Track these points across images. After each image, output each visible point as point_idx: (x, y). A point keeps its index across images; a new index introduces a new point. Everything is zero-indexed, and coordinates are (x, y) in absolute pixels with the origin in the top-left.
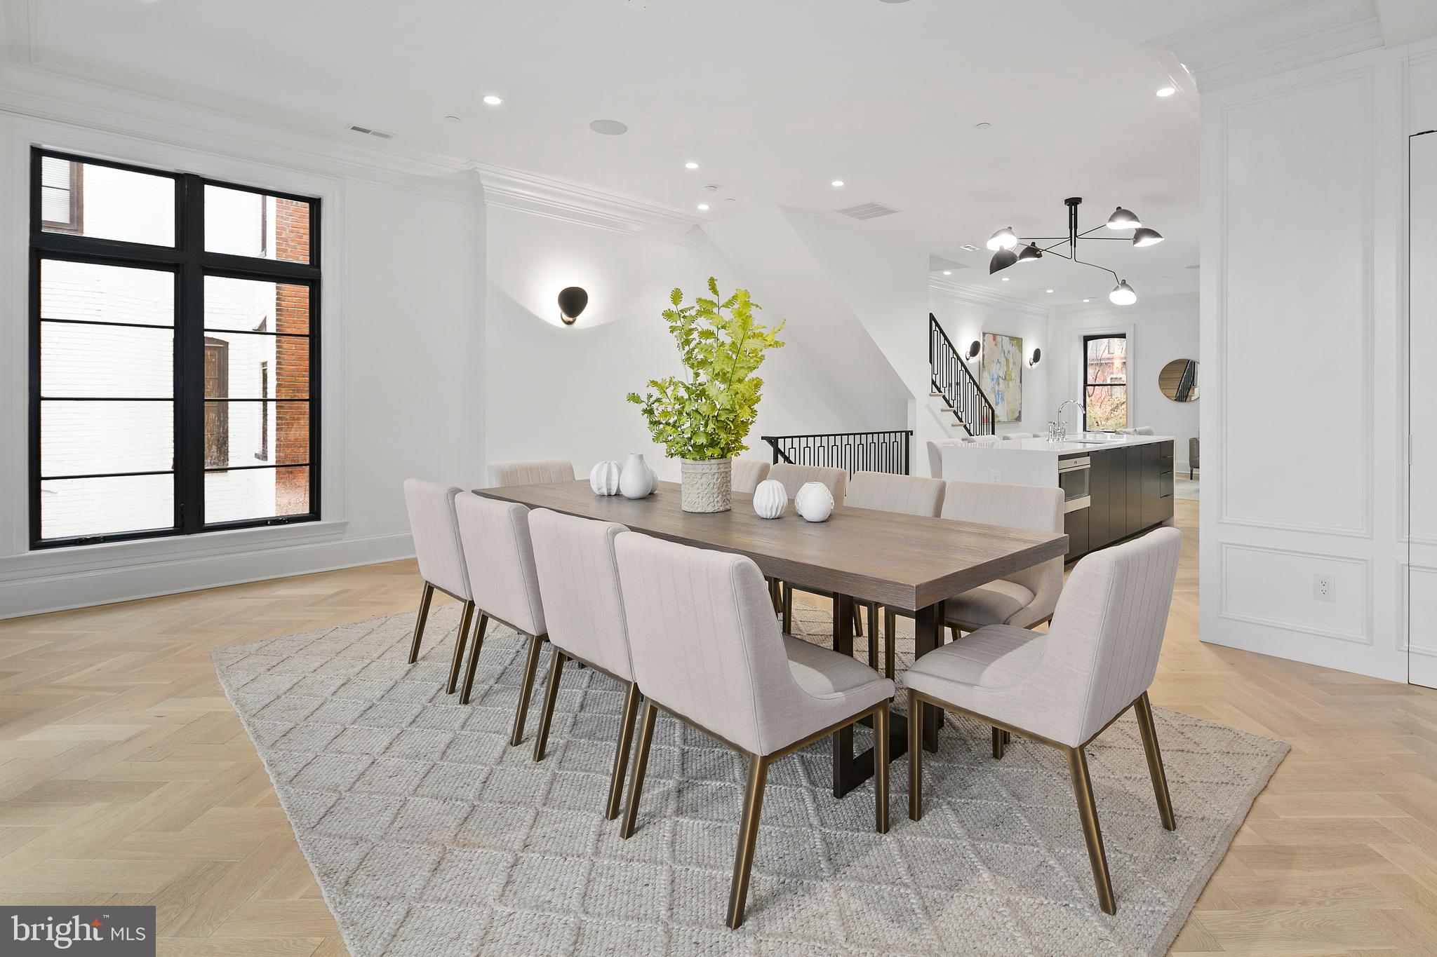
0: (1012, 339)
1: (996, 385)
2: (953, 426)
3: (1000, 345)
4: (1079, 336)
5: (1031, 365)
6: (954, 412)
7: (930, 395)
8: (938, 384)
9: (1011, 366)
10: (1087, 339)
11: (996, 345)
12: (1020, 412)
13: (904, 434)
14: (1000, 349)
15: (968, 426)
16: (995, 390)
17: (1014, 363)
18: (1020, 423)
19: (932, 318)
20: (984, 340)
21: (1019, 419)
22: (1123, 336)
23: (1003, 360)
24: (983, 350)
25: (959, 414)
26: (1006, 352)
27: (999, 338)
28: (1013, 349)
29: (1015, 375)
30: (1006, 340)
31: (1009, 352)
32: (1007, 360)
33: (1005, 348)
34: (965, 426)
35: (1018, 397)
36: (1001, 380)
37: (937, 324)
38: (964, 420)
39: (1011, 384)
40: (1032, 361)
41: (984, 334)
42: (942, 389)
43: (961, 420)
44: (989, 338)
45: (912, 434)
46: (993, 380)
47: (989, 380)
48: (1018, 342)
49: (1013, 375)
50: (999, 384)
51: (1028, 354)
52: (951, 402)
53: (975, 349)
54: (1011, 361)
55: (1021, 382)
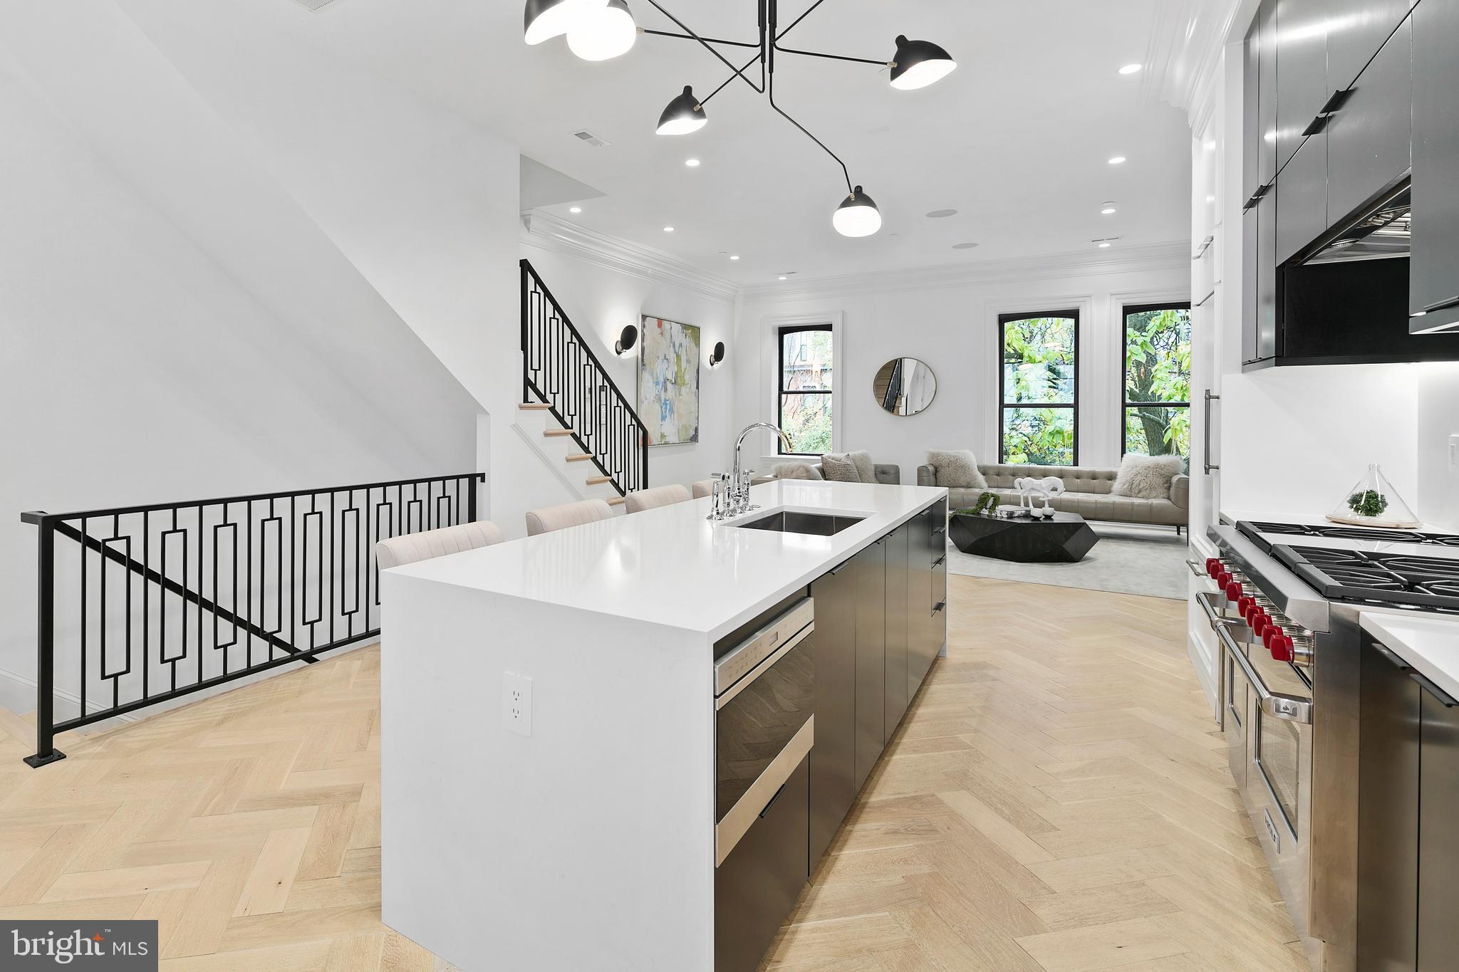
0: (685, 327)
1: (663, 392)
2: (568, 460)
3: (667, 335)
4: (773, 329)
5: (712, 364)
6: (573, 435)
7: (521, 407)
8: (540, 387)
9: (684, 364)
10: (783, 331)
11: (662, 334)
12: (696, 429)
13: (464, 483)
14: (669, 340)
15: (600, 458)
16: (659, 399)
17: (688, 361)
18: (697, 444)
19: (525, 266)
20: (644, 326)
21: (694, 438)
22: (828, 328)
23: (672, 356)
24: (643, 340)
25: (584, 439)
26: (677, 345)
27: (666, 325)
28: (687, 342)
29: (689, 377)
30: (677, 328)
31: (681, 345)
32: (678, 356)
33: (674, 339)
34: (594, 459)
35: (694, 408)
36: (669, 385)
37: (538, 281)
38: (592, 449)
39: (683, 389)
40: (713, 359)
41: (644, 317)
42: (549, 397)
43: (587, 450)
44: (651, 323)
45: (483, 480)
46: (657, 383)
47: (651, 384)
48: (693, 332)
49: (687, 377)
50: (666, 390)
51: (708, 350)
52: (568, 419)
53: (628, 338)
54: (684, 358)
55: (698, 388)
